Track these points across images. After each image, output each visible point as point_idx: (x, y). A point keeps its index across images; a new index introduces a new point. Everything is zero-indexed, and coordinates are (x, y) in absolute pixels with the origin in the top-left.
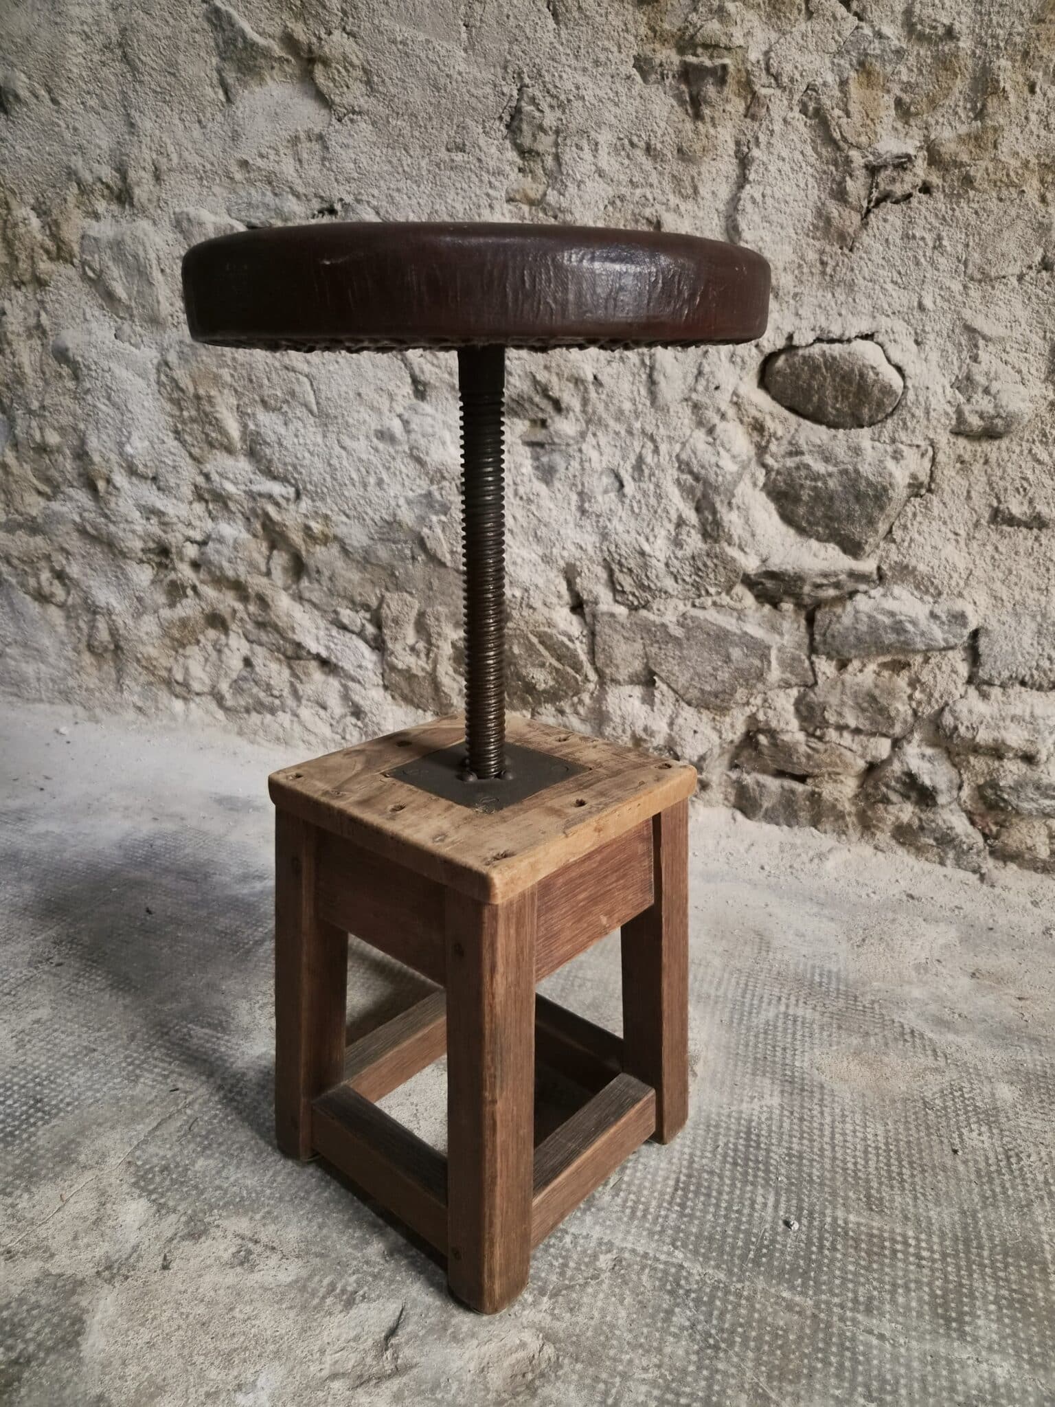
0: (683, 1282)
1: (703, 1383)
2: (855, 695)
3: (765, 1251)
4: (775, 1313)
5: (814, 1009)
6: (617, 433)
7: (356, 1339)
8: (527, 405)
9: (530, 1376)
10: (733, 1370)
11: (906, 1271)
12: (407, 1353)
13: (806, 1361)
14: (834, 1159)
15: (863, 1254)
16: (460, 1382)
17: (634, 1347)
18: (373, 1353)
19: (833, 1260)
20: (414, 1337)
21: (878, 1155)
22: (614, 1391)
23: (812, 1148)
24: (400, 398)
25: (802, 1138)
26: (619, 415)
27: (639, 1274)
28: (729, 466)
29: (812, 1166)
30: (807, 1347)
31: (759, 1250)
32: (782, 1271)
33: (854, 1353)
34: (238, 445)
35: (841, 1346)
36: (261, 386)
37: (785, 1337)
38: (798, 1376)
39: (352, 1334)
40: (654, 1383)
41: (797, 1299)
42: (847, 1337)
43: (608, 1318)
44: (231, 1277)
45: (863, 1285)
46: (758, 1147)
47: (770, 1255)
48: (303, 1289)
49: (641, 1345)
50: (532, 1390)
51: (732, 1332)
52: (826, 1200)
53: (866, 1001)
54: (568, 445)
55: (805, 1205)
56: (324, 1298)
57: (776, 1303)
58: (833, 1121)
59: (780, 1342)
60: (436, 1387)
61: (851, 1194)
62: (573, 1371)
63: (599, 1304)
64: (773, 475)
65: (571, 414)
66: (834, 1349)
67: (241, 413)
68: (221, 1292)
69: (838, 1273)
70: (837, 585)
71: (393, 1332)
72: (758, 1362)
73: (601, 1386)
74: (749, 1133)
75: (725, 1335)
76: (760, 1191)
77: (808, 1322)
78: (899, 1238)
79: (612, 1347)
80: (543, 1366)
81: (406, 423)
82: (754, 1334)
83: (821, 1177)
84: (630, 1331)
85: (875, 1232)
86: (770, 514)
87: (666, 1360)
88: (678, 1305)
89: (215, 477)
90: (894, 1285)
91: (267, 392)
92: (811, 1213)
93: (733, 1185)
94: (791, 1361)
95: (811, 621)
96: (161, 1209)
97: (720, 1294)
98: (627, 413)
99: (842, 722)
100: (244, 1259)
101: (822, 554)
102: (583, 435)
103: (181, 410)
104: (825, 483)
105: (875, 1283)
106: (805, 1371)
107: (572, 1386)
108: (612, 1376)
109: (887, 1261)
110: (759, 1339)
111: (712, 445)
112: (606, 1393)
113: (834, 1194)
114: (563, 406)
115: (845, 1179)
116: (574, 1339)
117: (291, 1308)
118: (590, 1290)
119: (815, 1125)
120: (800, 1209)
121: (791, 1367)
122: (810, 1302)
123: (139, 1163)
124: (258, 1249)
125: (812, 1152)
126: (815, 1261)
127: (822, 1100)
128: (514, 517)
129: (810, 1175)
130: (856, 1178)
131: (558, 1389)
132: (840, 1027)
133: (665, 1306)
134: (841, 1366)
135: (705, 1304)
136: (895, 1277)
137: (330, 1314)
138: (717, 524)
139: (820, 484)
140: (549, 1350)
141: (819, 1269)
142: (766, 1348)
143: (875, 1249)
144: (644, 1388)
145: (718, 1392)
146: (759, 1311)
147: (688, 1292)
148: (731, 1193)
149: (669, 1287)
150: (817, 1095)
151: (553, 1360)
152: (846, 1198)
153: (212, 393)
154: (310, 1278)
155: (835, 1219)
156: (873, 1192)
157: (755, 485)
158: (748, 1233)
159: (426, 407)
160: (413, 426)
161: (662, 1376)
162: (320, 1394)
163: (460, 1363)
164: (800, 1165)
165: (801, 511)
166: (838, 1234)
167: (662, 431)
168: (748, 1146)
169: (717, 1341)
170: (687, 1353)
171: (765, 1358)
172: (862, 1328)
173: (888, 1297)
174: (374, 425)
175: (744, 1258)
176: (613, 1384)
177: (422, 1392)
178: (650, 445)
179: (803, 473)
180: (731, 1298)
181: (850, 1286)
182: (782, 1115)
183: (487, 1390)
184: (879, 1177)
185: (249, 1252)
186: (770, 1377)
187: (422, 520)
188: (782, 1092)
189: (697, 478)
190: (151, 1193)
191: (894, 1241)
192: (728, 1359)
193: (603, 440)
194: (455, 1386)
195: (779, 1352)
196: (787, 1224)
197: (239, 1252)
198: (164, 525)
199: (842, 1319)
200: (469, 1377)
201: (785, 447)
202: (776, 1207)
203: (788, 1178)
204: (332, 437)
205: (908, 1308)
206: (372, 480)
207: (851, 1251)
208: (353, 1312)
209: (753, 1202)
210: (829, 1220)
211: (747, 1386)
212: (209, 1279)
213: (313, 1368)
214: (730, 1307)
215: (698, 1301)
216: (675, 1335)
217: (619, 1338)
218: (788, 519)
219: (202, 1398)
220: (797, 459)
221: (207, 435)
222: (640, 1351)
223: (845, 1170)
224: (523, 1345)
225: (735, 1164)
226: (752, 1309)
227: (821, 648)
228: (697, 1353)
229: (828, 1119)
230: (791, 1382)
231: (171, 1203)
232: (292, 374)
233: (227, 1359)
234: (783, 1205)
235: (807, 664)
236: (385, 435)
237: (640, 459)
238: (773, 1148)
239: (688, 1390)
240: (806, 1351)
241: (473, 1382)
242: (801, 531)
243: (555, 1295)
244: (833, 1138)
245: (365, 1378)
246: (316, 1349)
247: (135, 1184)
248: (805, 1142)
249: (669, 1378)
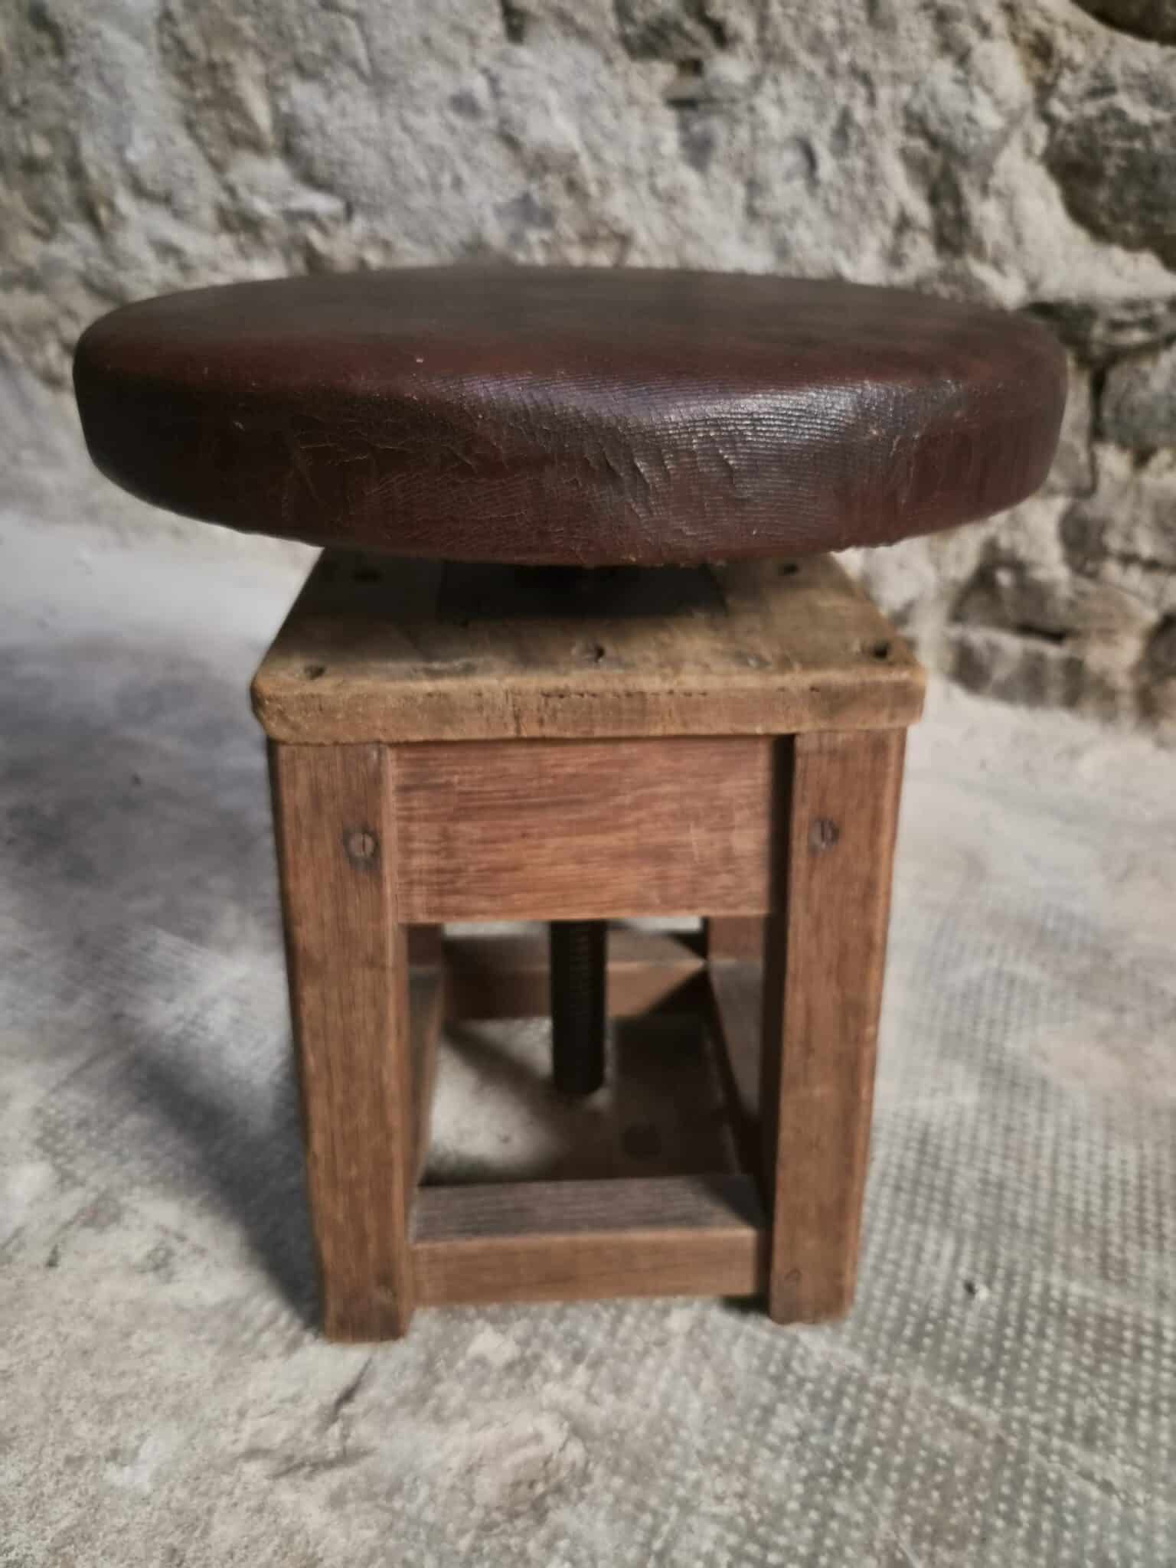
0: (795, 1365)
1: (808, 1533)
2: (1157, 507)
3: (929, 1327)
4: (936, 1431)
5: (1043, 965)
6: (811, 75)
7: (295, 1399)
8: (674, 37)
9: (540, 1488)
10: (859, 1517)
11: (1156, 1380)
12: (364, 1431)
13: (978, 1514)
14: (1054, 1194)
15: (1088, 1348)
16: (432, 1484)
17: (708, 1459)
18: (315, 1423)
19: (1038, 1353)
20: (377, 1406)
21: (1124, 1193)
22: (665, 1528)
23: (1020, 1172)
24: (484, 42)
25: (1005, 1157)
26: (817, 44)
27: (729, 1345)
28: (990, 119)
29: (1017, 1202)
30: (983, 1491)
31: (920, 1325)
32: (955, 1363)
33: (1059, 1510)
34: (270, 139)
35: (1039, 1496)
36: (293, 39)
37: (949, 1470)
38: (963, 1538)
39: (291, 1390)
40: (729, 1524)
41: (975, 1410)
42: (1048, 1482)
43: (673, 1409)
44: (136, 1288)
45: (1084, 1397)
46: (936, 1166)
47: (938, 1337)
48: (232, 1316)
49: (717, 1459)
50: (539, 1511)
51: (865, 1452)
52: (1035, 1256)
53: (1123, 960)
54: (733, 101)
55: (1002, 1261)
56: (261, 1331)
57: (940, 1413)
58: (1058, 1135)
59: (939, 1478)
60: (395, 1489)
61: (1077, 1252)
62: (607, 1488)
63: (662, 1385)
64: (1061, 133)
65: (740, 49)
66: (1026, 1499)
67: (273, 89)
68: (120, 1308)
69: (1044, 1373)
70: (1149, 324)
71: (348, 1396)
72: (901, 1507)
73: (647, 1519)
74: (924, 1142)
75: (852, 1457)
76: (932, 1233)
77: (989, 1450)
78: (1148, 1327)
79: (672, 1456)
80: (563, 1473)
81: (493, 81)
82: (898, 1460)
83: (1032, 1220)
84: (704, 1433)
85: (1111, 1313)
86: (1048, 202)
87: (755, 1488)
88: (783, 1400)
89: (242, 192)
90: (1135, 1403)
91: (302, 48)
92: (1009, 1276)
93: (891, 1223)
94: (954, 1511)
95: (1098, 386)
96: (65, 1180)
97: (851, 1389)
98: (828, 37)
99: (1129, 549)
100: (160, 1264)
101: (1129, 269)
102: (756, 82)
103: (192, 86)
104: (1148, 142)
105: (1104, 1397)
106: (976, 1531)
107: (602, 1514)
108: (668, 1505)
109: (1125, 1362)
110: (906, 1470)
111: (963, 82)
112: (653, 1531)
113: (1049, 1248)
114: (729, 32)
115: (1069, 1229)
116: (616, 1436)
117: (211, 1342)
118: (650, 1362)
119: (1030, 1139)
120: (993, 1266)
121: (953, 1521)
122: (994, 1417)
123: (52, 1111)
124: (181, 1249)
125: (1020, 1180)
126: (1009, 1352)
127: (1043, 1101)
128: (649, 230)
129: (1014, 1215)
130: (1088, 1226)
131: (580, 1516)
132: (1080, 996)
133: (764, 1399)
134: (1035, 1527)
135: (825, 1402)
136: (1137, 1390)
137: (264, 1357)
138: (962, 221)
139: (1138, 145)
140: (575, 1451)
141: (1015, 1364)
142: (915, 1485)
143: (1109, 1341)
144: (713, 1530)
145: (830, 1552)
146: (912, 1425)
147: (801, 1382)
148: (888, 1232)
149: (772, 1369)
150: (1036, 1096)
151: (580, 1464)
152: (1068, 1256)
153: (232, 57)
154: (246, 1300)
155: (1047, 1288)
156: (1113, 1251)
157: (1028, 151)
158: (907, 1298)
159: (523, 54)
160: (505, 86)
161: (745, 1514)
162: (226, 1480)
163: (438, 1456)
164: (1000, 1198)
165: (1103, 195)
166: (1049, 1312)
167: (884, 65)
168: (920, 1163)
169: (839, 1466)
170: (789, 1478)
171: (912, 1502)
172: (1075, 1467)
173: (1122, 1420)
174: (449, 88)
175: (896, 1336)
176: (666, 1517)
177: (372, 1496)
178: (862, 91)
179: (1112, 126)
180: (869, 1397)
181: (1063, 1396)
182: (977, 1120)
183: (471, 1503)
184: (1124, 1227)
185: (170, 1253)
186: (917, 1536)
187: (516, 239)
188: (982, 1085)
189: (934, 141)
190: (56, 1155)
191: (1139, 1330)
192: (853, 1496)
193: (790, 87)
194: (423, 1492)
195: (935, 1495)
196: (970, 1289)
197: (156, 1250)
198: (185, 268)
199: (1045, 1450)
200: (445, 1480)
201: (1085, 81)
202: (955, 1261)
203: (979, 1215)
204: (391, 113)
205: (1154, 1443)
206: (446, 179)
207: (1069, 1340)
208: (298, 1357)
209: (919, 1249)
210: (1037, 1288)
211: (878, 1545)
212: (106, 1287)
213: (225, 1438)
214: (865, 1412)
215: (815, 1399)
216: (772, 1448)
217: (685, 1444)
218: (1079, 212)
219: (60, 1465)
220: (1103, 102)
221: (228, 128)
222: (715, 1468)
223: (1070, 1211)
224: (537, 1438)
225: (898, 1188)
226: (900, 1418)
227: (1110, 429)
228: (805, 1481)
229: (1049, 1132)
230: (950, 1547)
231: (80, 1173)
232: (333, 16)
233: (107, 1410)
234: (966, 1259)
235: (1083, 457)
236: (464, 104)
237: (846, 117)
238: (961, 1169)
239: (782, 1540)
240: (981, 1497)
241: (453, 1488)
242: (1100, 233)
243: (595, 1365)
244: (1055, 1159)
245: (296, 1461)
246: (233, 1408)
247: (39, 1142)
248: (1011, 1164)
249: (755, 1517)
